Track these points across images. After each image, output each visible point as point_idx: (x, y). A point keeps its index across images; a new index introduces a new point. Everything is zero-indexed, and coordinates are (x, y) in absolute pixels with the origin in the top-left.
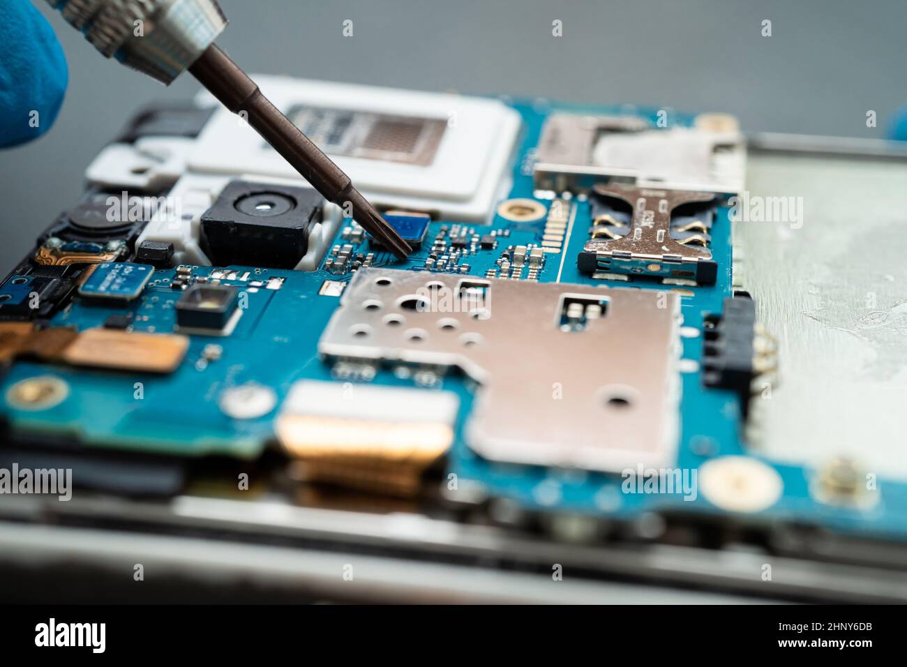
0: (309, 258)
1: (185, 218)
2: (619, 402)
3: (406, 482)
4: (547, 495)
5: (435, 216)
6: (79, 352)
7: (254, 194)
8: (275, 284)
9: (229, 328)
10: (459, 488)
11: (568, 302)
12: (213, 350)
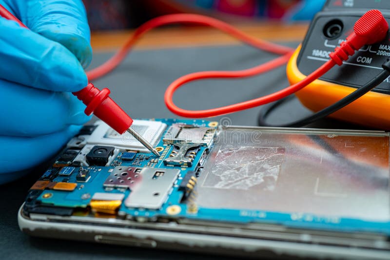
0: (108, 164)
1: (84, 155)
2: (156, 194)
3: (113, 212)
4: (136, 213)
5: (138, 152)
6: (55, 188)
7: (99, 149)
8: (100, 170)
9: (87, 181)
10: (122, 213)
11: (157, 172)
12: (83, 186)
